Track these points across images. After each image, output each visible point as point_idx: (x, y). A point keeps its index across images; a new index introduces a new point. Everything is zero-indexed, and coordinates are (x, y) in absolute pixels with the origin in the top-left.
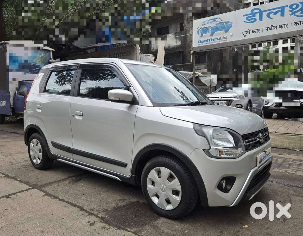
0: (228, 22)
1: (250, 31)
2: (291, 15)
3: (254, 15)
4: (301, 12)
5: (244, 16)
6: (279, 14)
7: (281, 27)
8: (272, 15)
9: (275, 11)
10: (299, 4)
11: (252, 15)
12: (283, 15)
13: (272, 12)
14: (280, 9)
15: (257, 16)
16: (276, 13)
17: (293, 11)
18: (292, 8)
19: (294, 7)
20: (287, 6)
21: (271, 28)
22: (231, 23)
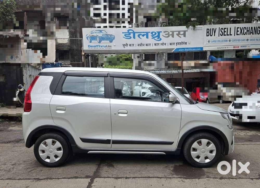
0: (112, 35)
1: (127, 44)
2: (152, 38)
3: (130, 34)
4: (157, 38)
5: (123, 33)
6: (145, 36)
7: (147, 45)
8: (141, 36)
9: (143, 34)
10: (156, 32)
11: (128, 34)
12: (147, 37)
13: (141, 35)
14: (146, 34)
15: (132, 35)
16: (143, 36)
17: (154, 36)
18: (152, 34)
19: (154, 34)
20: (150, 32)
21: (141, 45)
22: (114, 37)
